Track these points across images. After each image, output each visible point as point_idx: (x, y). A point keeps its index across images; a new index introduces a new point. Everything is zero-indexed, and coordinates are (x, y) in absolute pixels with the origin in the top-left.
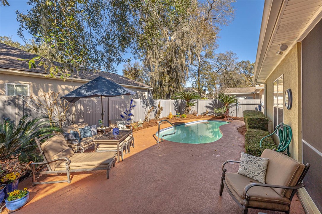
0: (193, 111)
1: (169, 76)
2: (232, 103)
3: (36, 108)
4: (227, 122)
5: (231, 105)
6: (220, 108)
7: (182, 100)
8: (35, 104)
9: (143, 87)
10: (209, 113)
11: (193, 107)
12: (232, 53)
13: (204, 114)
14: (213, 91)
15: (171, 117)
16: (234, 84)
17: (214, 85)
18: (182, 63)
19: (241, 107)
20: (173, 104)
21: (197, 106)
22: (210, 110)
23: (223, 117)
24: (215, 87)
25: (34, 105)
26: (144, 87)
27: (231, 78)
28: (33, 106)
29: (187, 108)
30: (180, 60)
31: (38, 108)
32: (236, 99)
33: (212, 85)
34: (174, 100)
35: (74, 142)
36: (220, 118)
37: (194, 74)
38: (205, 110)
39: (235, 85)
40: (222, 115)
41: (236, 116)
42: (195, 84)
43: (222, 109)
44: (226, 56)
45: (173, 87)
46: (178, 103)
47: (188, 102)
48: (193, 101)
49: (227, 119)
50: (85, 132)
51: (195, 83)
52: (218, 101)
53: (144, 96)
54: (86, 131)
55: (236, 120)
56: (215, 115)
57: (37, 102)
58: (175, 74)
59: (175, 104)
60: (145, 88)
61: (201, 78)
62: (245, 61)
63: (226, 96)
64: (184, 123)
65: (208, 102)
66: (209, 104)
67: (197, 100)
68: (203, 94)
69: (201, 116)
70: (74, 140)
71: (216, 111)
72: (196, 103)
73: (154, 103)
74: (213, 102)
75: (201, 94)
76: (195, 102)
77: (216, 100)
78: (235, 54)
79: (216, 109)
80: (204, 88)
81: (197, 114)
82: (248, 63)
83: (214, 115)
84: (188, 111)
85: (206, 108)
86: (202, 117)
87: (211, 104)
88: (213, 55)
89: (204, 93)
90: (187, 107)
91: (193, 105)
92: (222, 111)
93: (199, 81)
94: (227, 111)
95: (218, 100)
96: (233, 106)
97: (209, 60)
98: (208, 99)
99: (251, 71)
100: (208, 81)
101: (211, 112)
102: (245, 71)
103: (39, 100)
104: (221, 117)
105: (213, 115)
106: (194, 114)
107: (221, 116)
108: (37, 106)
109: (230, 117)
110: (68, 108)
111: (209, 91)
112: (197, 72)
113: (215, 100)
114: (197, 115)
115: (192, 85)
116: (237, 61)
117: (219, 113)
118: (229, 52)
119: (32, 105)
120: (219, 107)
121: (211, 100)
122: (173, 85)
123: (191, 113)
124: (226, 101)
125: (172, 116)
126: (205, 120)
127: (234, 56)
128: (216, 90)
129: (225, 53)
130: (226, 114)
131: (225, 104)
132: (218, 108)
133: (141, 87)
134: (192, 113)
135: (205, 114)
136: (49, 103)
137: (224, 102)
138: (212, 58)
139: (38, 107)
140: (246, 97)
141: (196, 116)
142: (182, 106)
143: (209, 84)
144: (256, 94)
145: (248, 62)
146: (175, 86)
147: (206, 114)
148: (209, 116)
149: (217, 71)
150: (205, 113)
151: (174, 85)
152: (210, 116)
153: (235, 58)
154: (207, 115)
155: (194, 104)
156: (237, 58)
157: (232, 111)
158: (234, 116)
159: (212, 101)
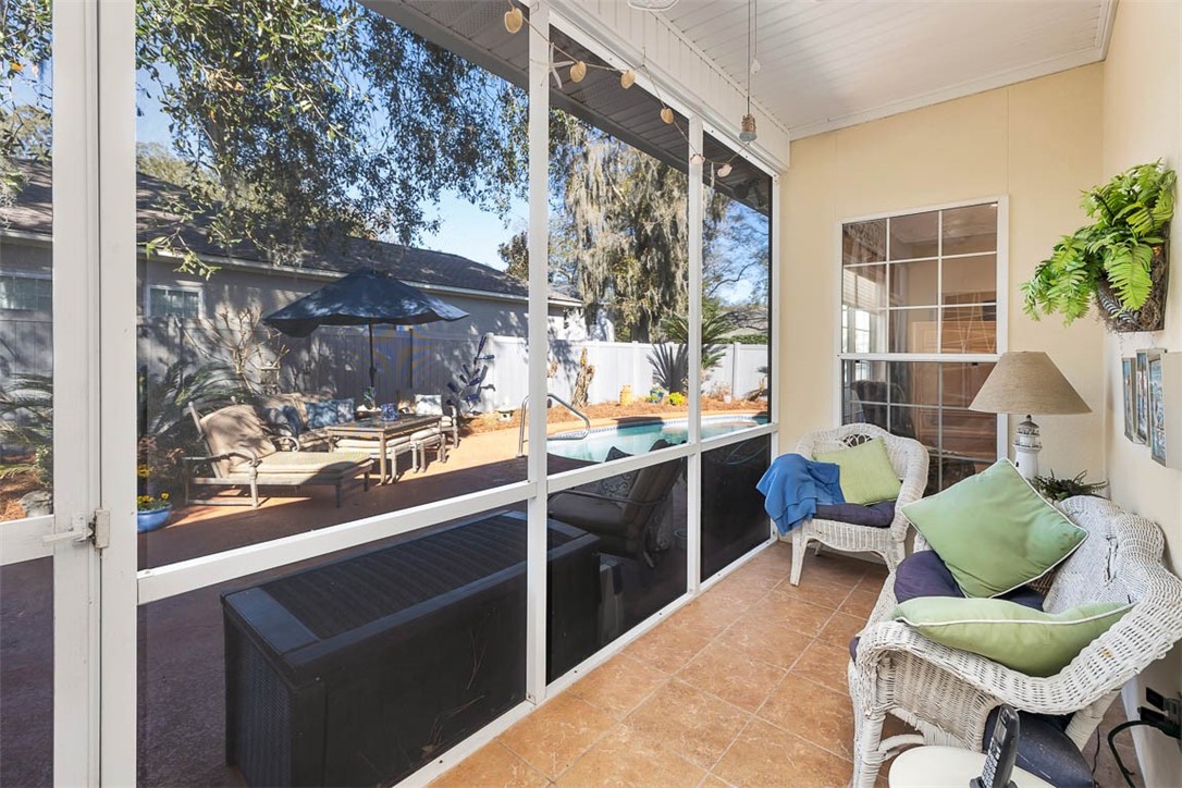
0: (718, 384)
1: (639, 262)
3: (208, 348)
7: (681, 346)
8: (206, 338)
11: (713, 371)
13: (750, 397)
15: (628, 403)
18: (674, 217)
20: (648, 358)
21: (729, 365)
25: (203, 339)
26: (550, 298)
28: (202, 343)
30: (669, 207)
31: (213, 350)
34: (651, 346)
35: (282, 432)
38: (758, 382)
45: (652, 301)
46: (665, 357)
48: (717, 350)
50: (317, 414)
53: (550, 330)
54: (319, 411)
57: (210, 332)
59: (655, 358)
60: (552, 302)
67: (732, 346)
69: (739, 402)
70: (282, 426)
72: (727, 355)
73: (569, 351)
76: (723, 352)
81: (726, 394)
85: (764, 375)
86: (743, 404)
91: (714, 363)
103: (216, 329)
106: (719, 396)
108: (211, 342)
110: (285, 350)
114: (728, 399)
119: (199, 338)
122: (648, 293)
125: (630, 399)
126: (745, 414)
134: (715, 390)
135: (753, 394)
136: (238, 336)
139: (214, 346)
141: (723, 400)
146: (656, 298)
147: (757, 396)
150: (756, 391)
151: (654, 293)
154: (762, 399)
155: (715, 358)
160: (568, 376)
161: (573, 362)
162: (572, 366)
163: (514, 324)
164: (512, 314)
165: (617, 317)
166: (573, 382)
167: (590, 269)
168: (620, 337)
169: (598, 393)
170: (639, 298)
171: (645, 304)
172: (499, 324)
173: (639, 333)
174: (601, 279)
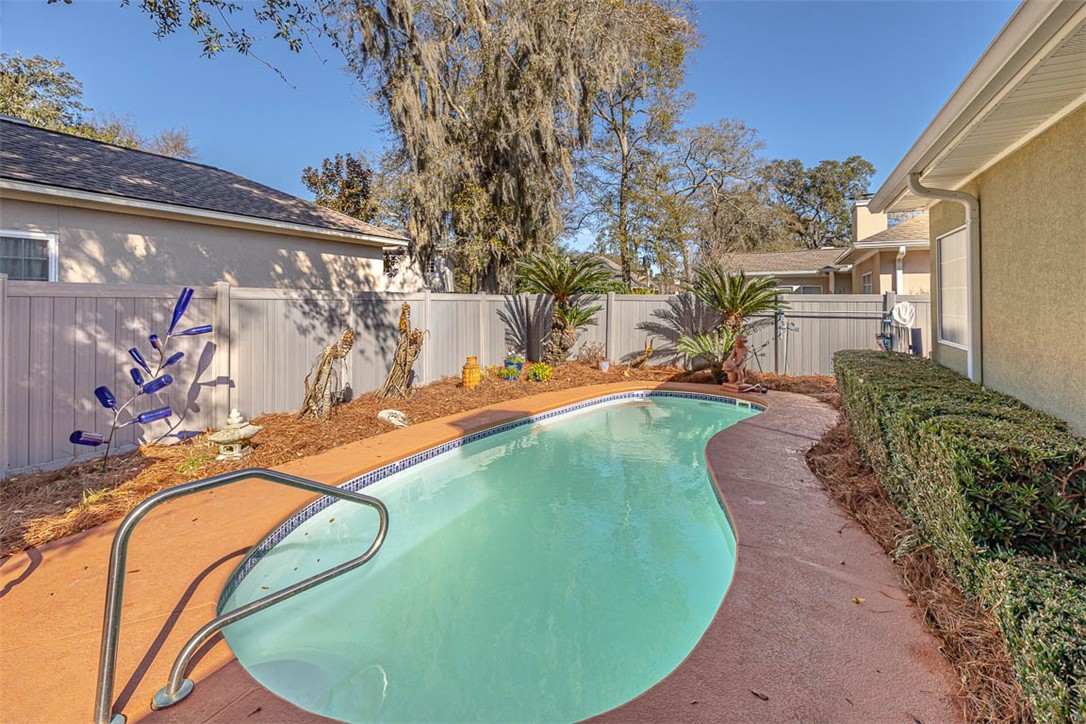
0: (589, 345)
1: (487, 191)
2: (759, 313)
4: (739, 401)
5: (751, 321)
6: (704, 334)
7: (540, 298)
9: (353, 236)
10: (656, 354)
11: (586, 330)
12: (743, 128)
13: (636, 361)
14: (674, 264)
15: (474, 380)
16: (751, 239)
17: (678, 243)
19: (797, 330)
20: (500, 313)
21: (602, 321)
22: (660, 343)
23: (719, 377)
24: (683, 252)
26: (361, 233)
27: (740, 220)
29: (557, 334)
32: (776, 294)
33: (672, 241)
34: (502, 298)
36: (707, 380)
37: (604, 200)
38: (640, 341)
39: (752, 244)
40: (714, 366)
41: (776, 370)
42: (610, 238)
43: (712, 338)
44: (720, 137)
45: (505, 241)
46: (521, 313)
47: (562, 306)
48: (587, 302)
49: (741, 390)
51: (607, 232)
52: (698, 300)
53: (362, 278)
55: (778, 388)
56: (685, 366)
58: (510, 182)
59: (508, 314)
60: (365, 238)
61: (631, 215)
62: (786, 160)
63: (732, 281)
64: (527, 414)
65: (651, 307)
66: (658, 314)
67: (604, 296)
68: (641, 278)
69: (622, 368)
71: (689, 347)
72: (599, 308)
73: (385, 311)
74: (675, 308)
75: (633, 275)
76: (594, 304)
77: (686, 296)
78: (754, 130)
79: (686, 339)
80: (642, 253)
81: (603, 359)
82: (796, 167)
83: (680, 364)
84: (565, 349)
85: (646, 333)
86: (626, 374)
87: (666, 316)
88: (676, 127)
89: (642, 273)
90: (560, 327)
91: (584, 320)
92: (717, 346)
93: (623, 228)
94: (739, 351)
95: (694, 297)
96: (761, 323)
97: (659, 148)
98: (657, 292)
99: (805, 196)
100: (656, 225)
101: (667, 350)
102: (785, 196)
104: (711, 377)
105: (674, 362)
106: (592, 361)
107: (708, 371)
109: (751, 378)
111: (662, 263)
112: (616, 193)
113: (684, 299)
114: (605, 367)
115: (599, 239)
116: (758, 154)
117: (699, 356)
118: (733, 124)
120: (700, 329)
121: (667, 297)
122: (500, 232)
123: (581, 354)
124: (732, 302)
125: (477, 375)
126: (638, 391)
127: (748, 136)
128: (685, 262)
129: (716, 125)
130: (731, 361)
131: (729, 314)
132: (695, 334)
133: (341, 235)
134: (584, 353)
135: (639, 359)
137: (724, 307)
138: (673, 140)
140: (795, 288)
141: (597, 368)
142: (541, 324)
143: (659, 239)
144: (837, 274)
145: (796, 164)
147: (642, 361)
148: (655, 368)
149: (688, 192)
150: (639, 354)
151: (508, 231)
152: (659, 367)
153: (752, 144)
154: (649, 363)
155: (589, 313)
156: (759, 145)
157: (757, 346)
158: (765, 371)
159: (669, 302)
160: (382, 349)
161: (391, 327)
162: (389, 333)
163: (305, 270)
164: (301, 255)
165: (459, 262)
166: (390, 357)
167: (422, 201)
168: (461, 287)
169: (428, 370)
170: (488, 237)
171: (495, 245)
172: (279, 269)
173: (487, 281)
174: (438, 213)
